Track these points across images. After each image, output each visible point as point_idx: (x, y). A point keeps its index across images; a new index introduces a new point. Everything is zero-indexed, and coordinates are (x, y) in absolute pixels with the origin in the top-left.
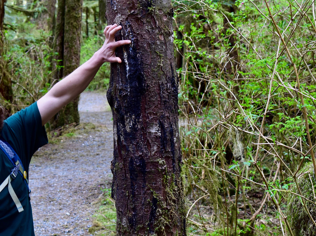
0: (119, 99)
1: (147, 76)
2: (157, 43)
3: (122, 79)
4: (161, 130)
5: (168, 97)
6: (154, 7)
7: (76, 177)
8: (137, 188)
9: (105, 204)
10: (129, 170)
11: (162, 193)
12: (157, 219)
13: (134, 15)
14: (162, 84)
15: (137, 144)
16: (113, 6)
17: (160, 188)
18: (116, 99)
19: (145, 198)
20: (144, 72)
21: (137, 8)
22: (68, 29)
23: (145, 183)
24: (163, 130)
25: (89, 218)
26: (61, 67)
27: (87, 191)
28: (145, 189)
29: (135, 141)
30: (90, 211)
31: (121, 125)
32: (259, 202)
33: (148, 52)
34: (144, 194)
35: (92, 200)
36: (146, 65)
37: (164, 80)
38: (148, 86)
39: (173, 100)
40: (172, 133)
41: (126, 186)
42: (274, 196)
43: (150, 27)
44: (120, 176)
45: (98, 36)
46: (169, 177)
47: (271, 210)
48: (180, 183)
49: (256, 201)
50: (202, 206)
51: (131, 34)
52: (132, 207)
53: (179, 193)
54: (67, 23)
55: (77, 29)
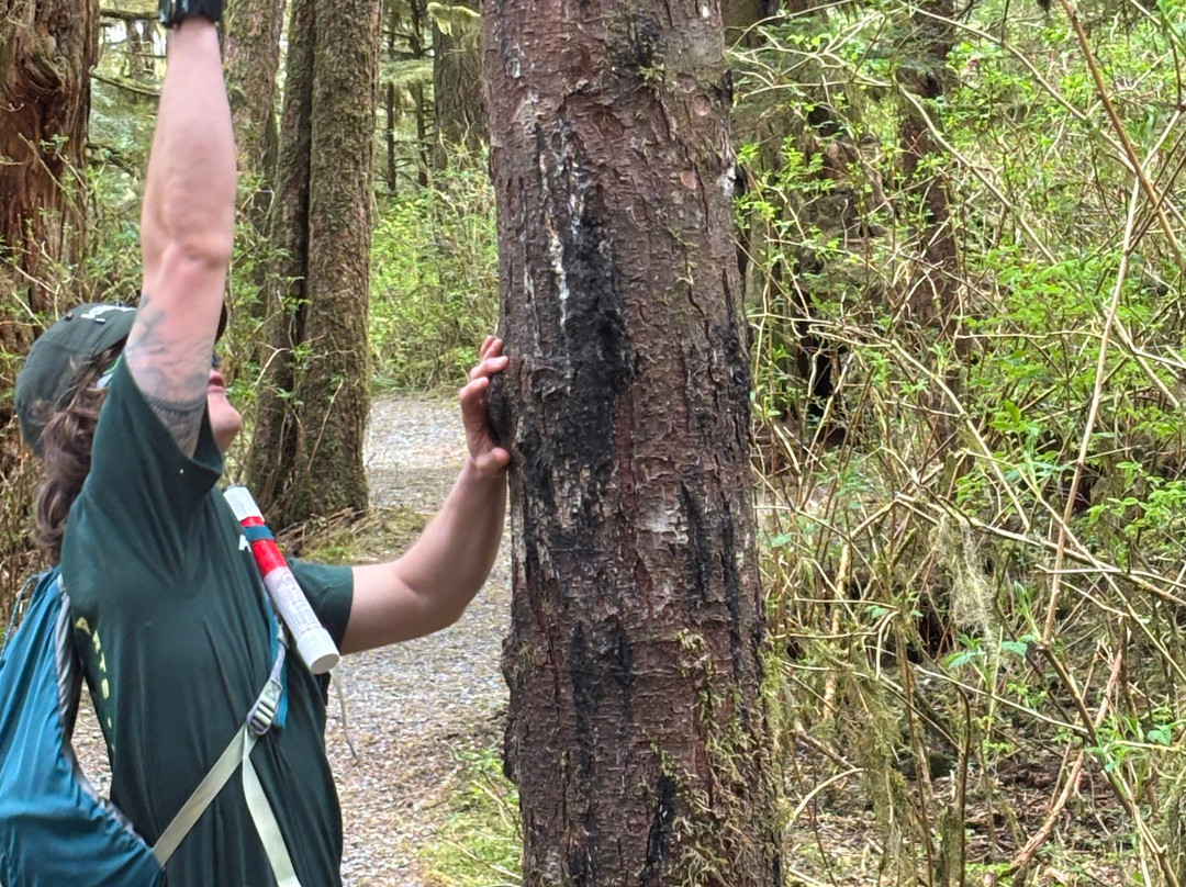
0: (530, 409)
1: (636, 324)
2: (672, 198)
3: (542, 335)
4: (689, 524)
5: (715, 400)
6: (662, 67)
7: (358, 708)
8: (599, 740)
9: (467, 808)
10: (571, 673)
11: (694, 757)
12: (676, 857)
13: (588, 97)
14: (693, 352)
15: (600, 574)
16: (508, 65)
17: (684, 740)
18: (521, 409)
19: (629, 777)
20: (624, 306)
21: (598, 70)
22: (323, 162)
23: (630, 718)
24: (698, 524)
25: (406, 862)
26: (301, 301)
27: (397, 759)
28: (631, 745)
29: (591, 562)
30: (410, 836)
31: (541, 504)
32: (1039, 801)
33: (639, 234)
34: (627, 762)
35: (416, 794)
36: (631, 281)
37: (697, 338)
38: (639, 359)
39: (734, 410)
40: (728, 535)
41: (559, 733)
42: (1117, 770)
43: (645, 141)
44: (538, 694)
45: (432, 190)
46: (719, 700)
47: (1086, 833)
48: (761, 720)
49: (1029, 798)
50: (826, 816)
51: (575, 165)
52: (581, 811)
53: (757, 758)
54: (319, 141)
55: (357, 163)
